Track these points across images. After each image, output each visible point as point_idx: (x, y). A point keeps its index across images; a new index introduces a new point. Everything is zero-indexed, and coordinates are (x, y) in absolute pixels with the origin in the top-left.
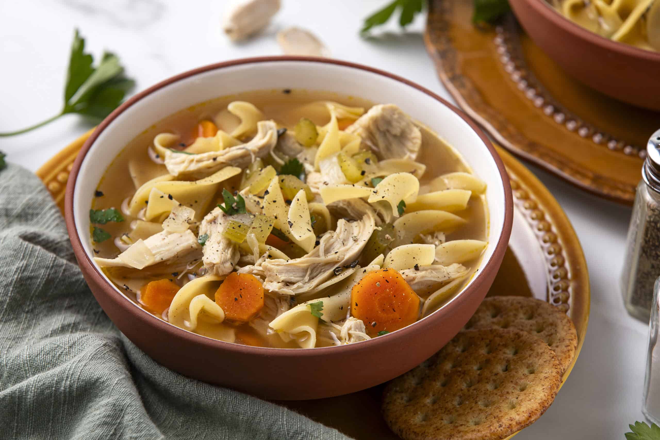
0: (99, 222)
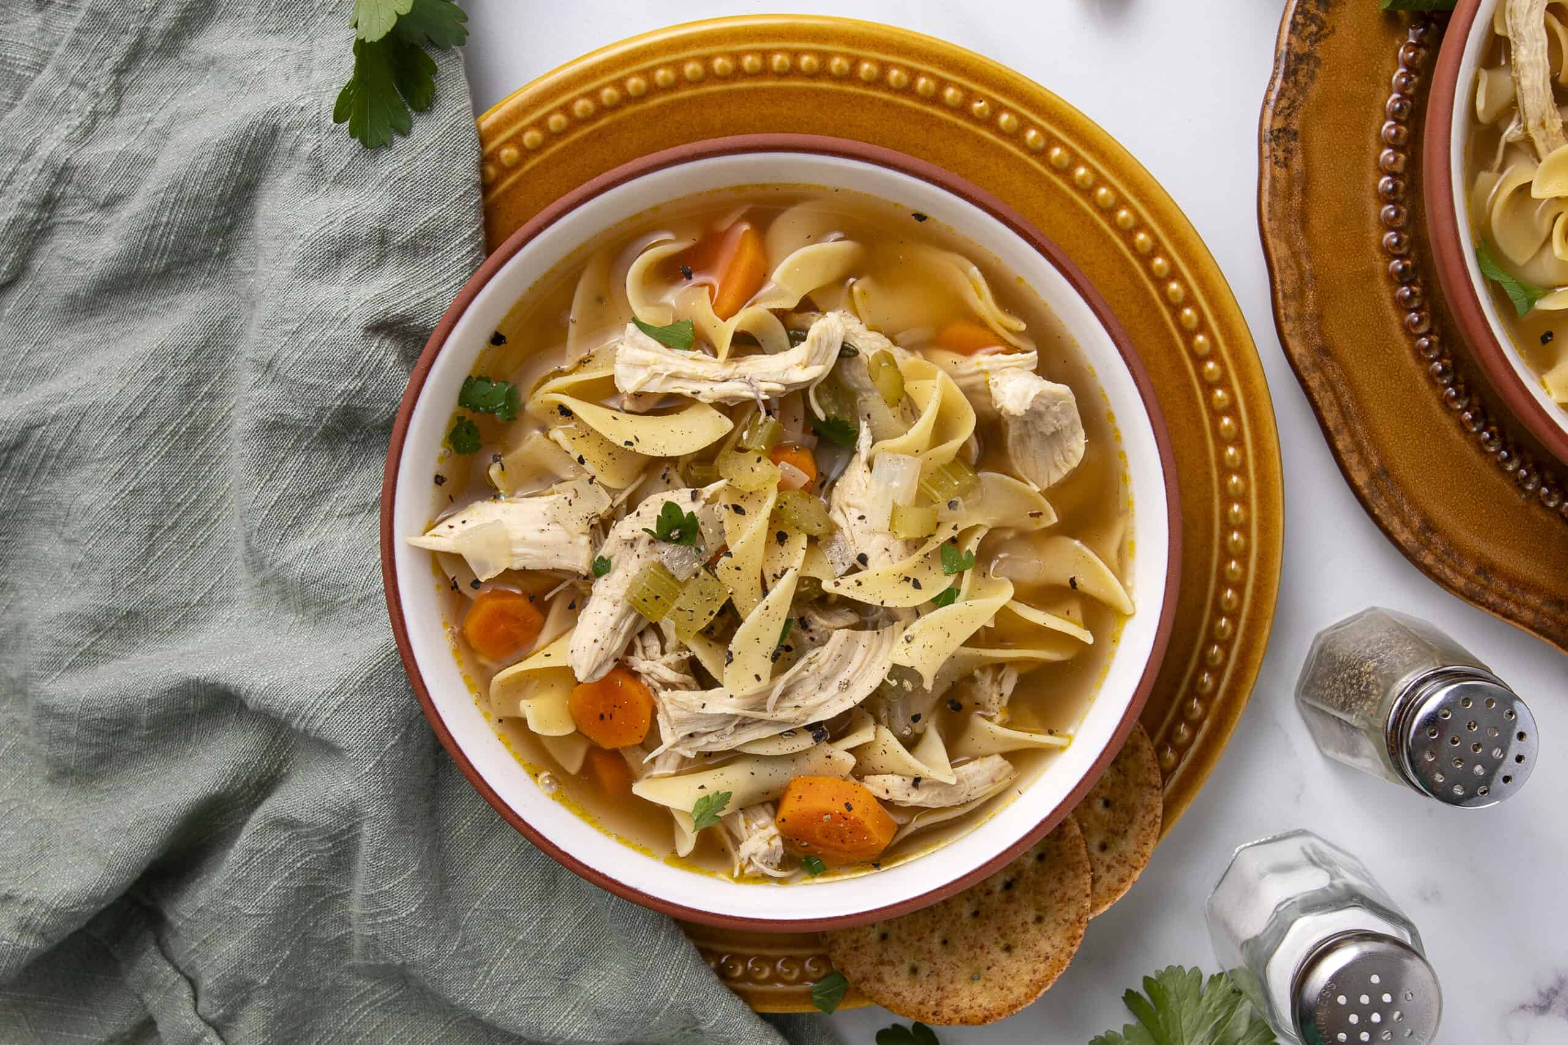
0: (475, 409)
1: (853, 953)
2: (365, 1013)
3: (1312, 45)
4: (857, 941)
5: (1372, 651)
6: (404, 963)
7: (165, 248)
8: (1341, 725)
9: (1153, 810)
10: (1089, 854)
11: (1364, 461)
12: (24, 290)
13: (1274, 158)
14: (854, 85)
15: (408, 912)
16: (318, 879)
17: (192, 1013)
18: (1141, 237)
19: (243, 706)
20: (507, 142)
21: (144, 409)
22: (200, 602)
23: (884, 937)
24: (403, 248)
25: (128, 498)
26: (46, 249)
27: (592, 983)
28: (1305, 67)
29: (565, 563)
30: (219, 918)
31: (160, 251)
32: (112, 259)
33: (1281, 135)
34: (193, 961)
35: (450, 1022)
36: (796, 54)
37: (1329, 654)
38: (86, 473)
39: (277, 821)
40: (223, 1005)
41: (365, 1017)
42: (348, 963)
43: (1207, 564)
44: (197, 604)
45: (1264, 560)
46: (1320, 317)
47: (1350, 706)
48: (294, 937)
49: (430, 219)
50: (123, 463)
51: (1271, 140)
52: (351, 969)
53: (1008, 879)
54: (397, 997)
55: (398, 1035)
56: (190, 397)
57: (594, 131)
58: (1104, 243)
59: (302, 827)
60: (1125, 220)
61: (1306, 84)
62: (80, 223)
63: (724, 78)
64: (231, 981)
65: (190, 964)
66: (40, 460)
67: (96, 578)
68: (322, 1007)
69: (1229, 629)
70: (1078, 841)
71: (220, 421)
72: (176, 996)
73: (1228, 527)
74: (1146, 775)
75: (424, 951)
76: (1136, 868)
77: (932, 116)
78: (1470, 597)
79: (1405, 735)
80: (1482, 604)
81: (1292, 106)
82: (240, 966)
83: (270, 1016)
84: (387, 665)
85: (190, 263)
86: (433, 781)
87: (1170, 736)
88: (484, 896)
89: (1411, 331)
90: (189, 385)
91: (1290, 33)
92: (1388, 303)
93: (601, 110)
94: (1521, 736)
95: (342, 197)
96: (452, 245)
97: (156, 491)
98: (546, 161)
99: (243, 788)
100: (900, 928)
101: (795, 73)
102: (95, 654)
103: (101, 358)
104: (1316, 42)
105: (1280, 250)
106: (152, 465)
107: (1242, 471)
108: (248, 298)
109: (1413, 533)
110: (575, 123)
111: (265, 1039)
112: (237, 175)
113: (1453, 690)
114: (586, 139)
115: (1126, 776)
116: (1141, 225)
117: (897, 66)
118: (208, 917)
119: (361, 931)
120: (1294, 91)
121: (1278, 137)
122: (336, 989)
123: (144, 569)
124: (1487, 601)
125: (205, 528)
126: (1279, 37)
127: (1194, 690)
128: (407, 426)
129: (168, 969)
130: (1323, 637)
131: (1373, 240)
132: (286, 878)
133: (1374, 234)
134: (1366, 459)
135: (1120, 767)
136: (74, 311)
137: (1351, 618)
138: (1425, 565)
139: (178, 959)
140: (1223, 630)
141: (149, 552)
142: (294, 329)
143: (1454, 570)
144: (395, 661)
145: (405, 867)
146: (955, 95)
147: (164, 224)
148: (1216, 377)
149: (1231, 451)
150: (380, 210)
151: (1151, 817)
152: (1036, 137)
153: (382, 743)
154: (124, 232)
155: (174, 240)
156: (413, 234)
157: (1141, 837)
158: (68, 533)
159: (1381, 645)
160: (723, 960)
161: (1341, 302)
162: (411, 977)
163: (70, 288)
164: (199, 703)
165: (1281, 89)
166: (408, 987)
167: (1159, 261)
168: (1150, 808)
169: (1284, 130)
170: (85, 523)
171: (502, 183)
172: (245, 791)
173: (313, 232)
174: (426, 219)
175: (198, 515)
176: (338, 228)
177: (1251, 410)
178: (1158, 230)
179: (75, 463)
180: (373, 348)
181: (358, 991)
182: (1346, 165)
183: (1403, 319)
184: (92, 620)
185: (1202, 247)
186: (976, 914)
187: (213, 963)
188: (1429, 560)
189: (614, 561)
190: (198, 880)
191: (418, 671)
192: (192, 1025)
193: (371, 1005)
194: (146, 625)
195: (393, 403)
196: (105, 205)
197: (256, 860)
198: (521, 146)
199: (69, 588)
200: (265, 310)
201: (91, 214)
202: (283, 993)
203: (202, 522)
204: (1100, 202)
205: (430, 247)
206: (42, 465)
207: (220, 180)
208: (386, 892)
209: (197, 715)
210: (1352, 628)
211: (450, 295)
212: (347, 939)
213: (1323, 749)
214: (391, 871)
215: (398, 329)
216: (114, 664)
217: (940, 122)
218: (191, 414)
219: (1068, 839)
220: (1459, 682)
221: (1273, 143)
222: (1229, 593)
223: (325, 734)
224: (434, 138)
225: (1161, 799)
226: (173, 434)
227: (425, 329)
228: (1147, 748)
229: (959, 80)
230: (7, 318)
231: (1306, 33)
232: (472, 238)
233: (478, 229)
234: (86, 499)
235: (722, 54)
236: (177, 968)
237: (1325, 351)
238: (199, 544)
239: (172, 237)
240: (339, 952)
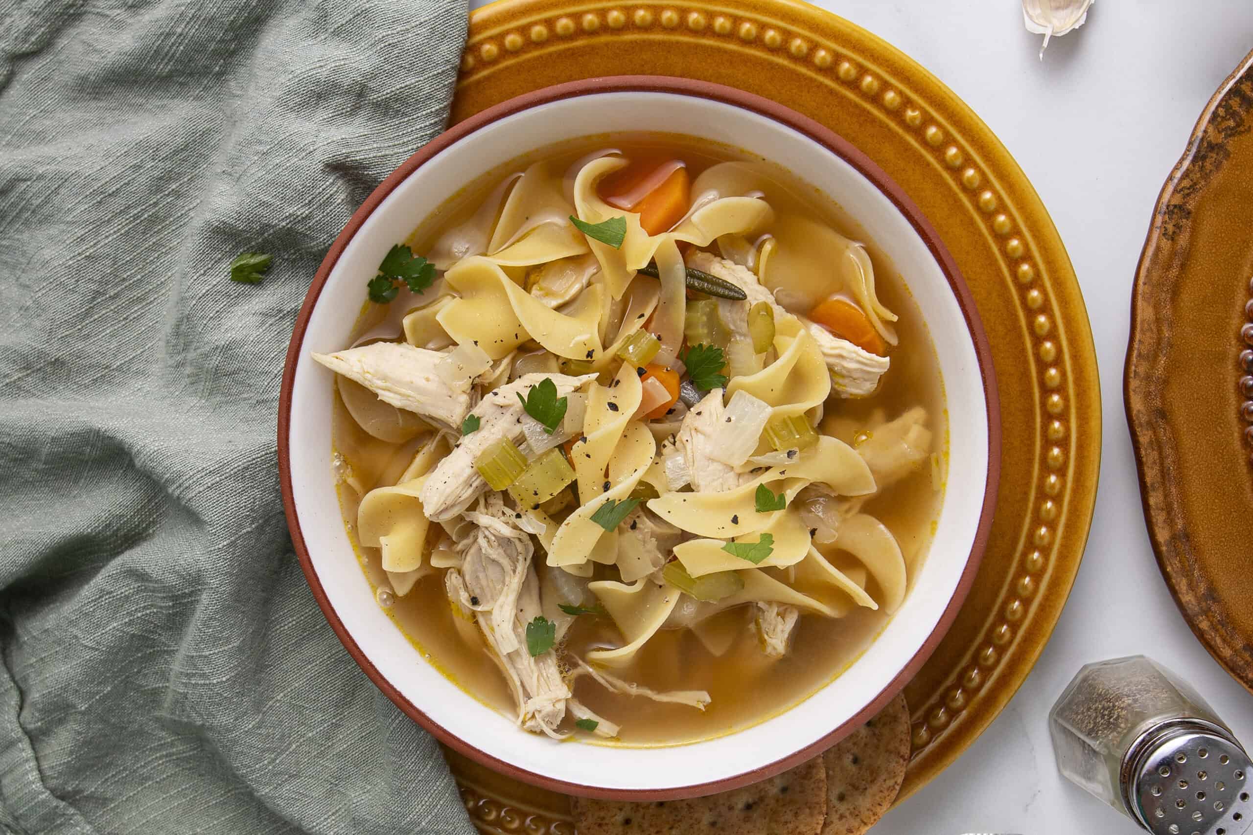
1: (596, 827)
2: (160, 762)
3: (1225, 138)
4: (603, 818)
5: (1130, 690)
6: (203, 725)
7: (173, 55)
8: (1084, 747)
9: (894, 777)
10: (828, 801)
11: (1170, 522)
12: (45, 63)
13: (1164, 229)
14: (807, 67)
15: (219, 680)
16: (152, 632)
17: (14, 720)
18: (1025, 267)
19: (131, 465)
20: (491, 39)
21: (117, 189)
22: (119, 369)
23: (627, 822)
24: (377, 105)
25: (82, 262)
26: (73, 32)
27: (357, 794)
28: (1215, 156)
29: (440, 413)
30: (59, 642)
31: (168, 57)
32: (125, 53)
33: (1176, 210)
34: (28, 674)
35: (229, 791)
36: (763, 27)
37: (1090, 685)
38: (53, 231)
39: (131, 571)
40: (43, 719)
41: (159, 765)
42: (157, 713)
43: (1005, 571)
44: (116, 369)
45: (1055, 584)
46: (1166, 382)
47: (1097, 733)
48: (118, 677)
49: (406, 86)
50: (87, 230)
51: (1165, 213)
52: (157, 719)
53: (751, 801)
54: (190, 756)
55: (182, 790)
56: (159, 190)
57: (569, 49)
58: (990, 264)
59: (151, 581)
60: (1014, 249)
61: (1211, 171)
62: (107, 16)
63: (695, 32)
64: (55, 699)
65: (24, 677)
66: (18, 210)
67: (37, 323)
68: (125, 745)
69: (1008, 636)
70: (821, 784)
71: (178, 217)
72: (6, 702)
73: (1031, 545)
74: (897, 745)
75: (223, 719)
76: (865, 824)
77: (868, 112)
78: (1231, 667)
79: (1139, 769)
80: (1241, 678)
81: (1193, 187)
82: (65, 689)
83: (79, 740)
84: (264, 462)
85: (191, 74)
86: (274, 576)
87: (930, 714)
88: (289, 690)
89: (1244, 418)
90: (161, 178)
91: (1209, 122)
92: (1231, 387)
93: (580, 32)
94: (1244, 796)
95: (337, 47)
96: (419, 115)
97: (108, 262)
98: (520, 65)
99: (111, 536)
100: (643, 818)
101: (758, 43)
102: (19, 388)
103: (92, 137)
104: (1230, 136)
105: (1146, 312)
106: (110, 239)
107: (1057, 499)
108: (231, 117)
109: (1196, 596)
110: (554, 37)
111: (70, 759)
112: (251, 7)
113: (1193, 739)
114: (560, 54)
115: (879, 740)
116: (1027, 257)
117: (850, 60)
118: (50, 640)
119: (175, 686)
120: (1198, 175)
121: (1173, 212)
122: (141, 733)
123: (80, 327)
124: (1247, 676)
125: (140, 306)
126: (1198, 123)
127: (961, 681)
128: (338, 257)
129: (6, 676)
130: (1090, 668)
131: (1233, 327)
132: (126, 623)
133: (1235, 321)
134: (1172, 521)
135: (877, 732)
136: (82, 90)
137: (1119, 659)
138: (1199, 629)
139: (16, 669)
140: (1002, 636)
141: (88, 313)
142: (265, 151)
143: (1224, 641)
144: (271, 460)
145: (228, 640)
146: (893, 99)
147: (177, 34)
148: (1057, 410)
149: (1053, 479)
150: (366, 67)
151: (890, 783)
152: (955, 155)
153: (240, 526)
154: (143, 33)
155: (182, 51)
156: (388, 96)
157: (877, 798)
158: (24, 279)
159: (1140, 687)
160: (481, 803)
161: (1189, 374)
162: (208, 741)
163: (83, 69)
164: (94, 453)
165: (1187, 170)
166: (202, 750)
167: (1035, 293)
168: (892, 774)
169: (1180, 207)
170: (41, 274)
171: (477, 73)
172: (112, 539)
173: (303, 71)
174: (403, 85)
175: (137, 293)
176: (326, 73)
177: (1081, 447)
178: (1042, 267)
179: (47, 220)
180: (328, 183)
181: (159, 740)
182: (1227, 253)
183: (1240, 405)
184: (24, 357)
185: (1077, 291)
186: (713, 824)
187: (44, 680)
188: (1204, 625)
189: (482, 422)
190: (52, 606)
191: (289, 472)
192: (12, 730)
193: (166, 756)
194: (68, 375)
195: (331, 236)
196: (132, 6)
197: (104, 601)
198: (501, 46)
199: (13, 326)
200: (245, 130)
201: (119, 11)
202: (96, 723)
203: (140, 300)
204: (996, 227)
205: (400, 111)
206: (18, 216)
207: (235, 8)
208: (206, 657)
209: (90, 463)
210: (1117, 668)
211: (406, 157)
212: (162, 692)
213: (1061, 767)
214: (215, 640)
215: (352, 174)
216: (31, 401)
217: (874, 120)
218: (156, 204)
219: (813, 780)
220: (1202, 733)
221: (1167, 216)
222: (1016, 604)
223: (194, 505)
224: (430, 17)
225: (904, 770)
226: (136, 216)
227: (375, 180)
228: (905, 722)
229: (901, 86)
230: (24, 83)
231: (1224, 125)
232: (437, 113)
233: (445, 107)
234: (47, 253)
235: (698, 10)
236: (13, 678)
237: (1162, 414)
238: (131, 318)
239: (182, 48)
240: (153, 701)
